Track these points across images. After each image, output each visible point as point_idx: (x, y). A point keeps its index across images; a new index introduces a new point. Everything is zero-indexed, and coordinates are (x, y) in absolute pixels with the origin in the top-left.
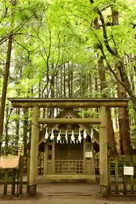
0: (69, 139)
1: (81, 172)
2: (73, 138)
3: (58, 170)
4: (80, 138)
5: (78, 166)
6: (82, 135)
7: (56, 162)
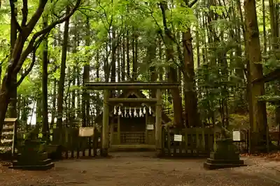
0: (133, 114)
1: (144, 143)
2: (135, 114)
3: (123, 141)
4: (141, 114)
5: (140, 137)
6: (142, 112)
7: (121, 134)
